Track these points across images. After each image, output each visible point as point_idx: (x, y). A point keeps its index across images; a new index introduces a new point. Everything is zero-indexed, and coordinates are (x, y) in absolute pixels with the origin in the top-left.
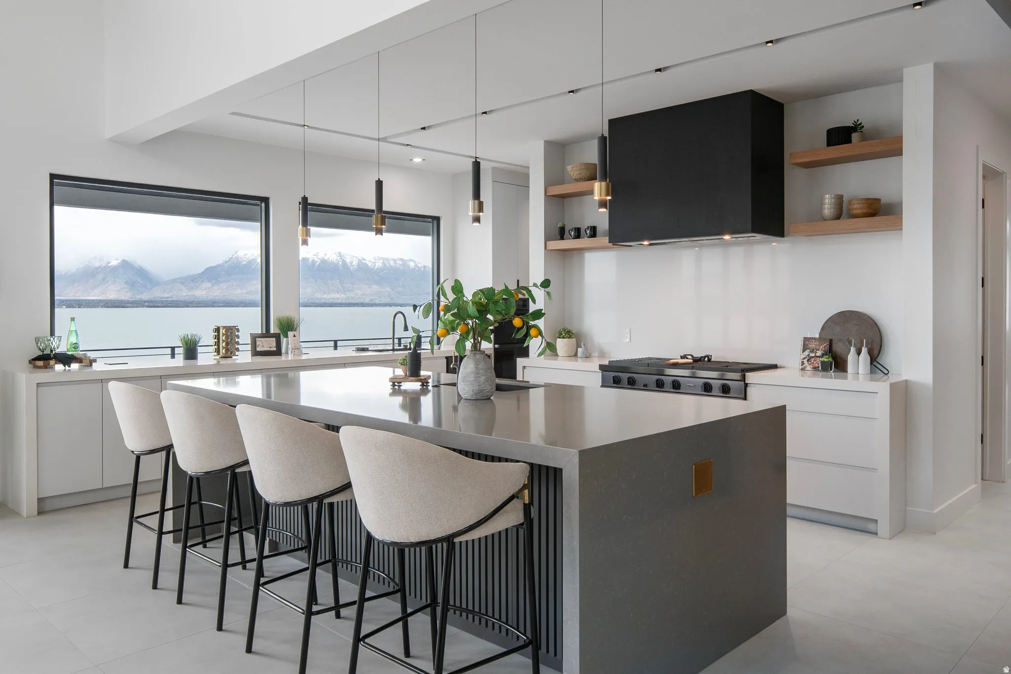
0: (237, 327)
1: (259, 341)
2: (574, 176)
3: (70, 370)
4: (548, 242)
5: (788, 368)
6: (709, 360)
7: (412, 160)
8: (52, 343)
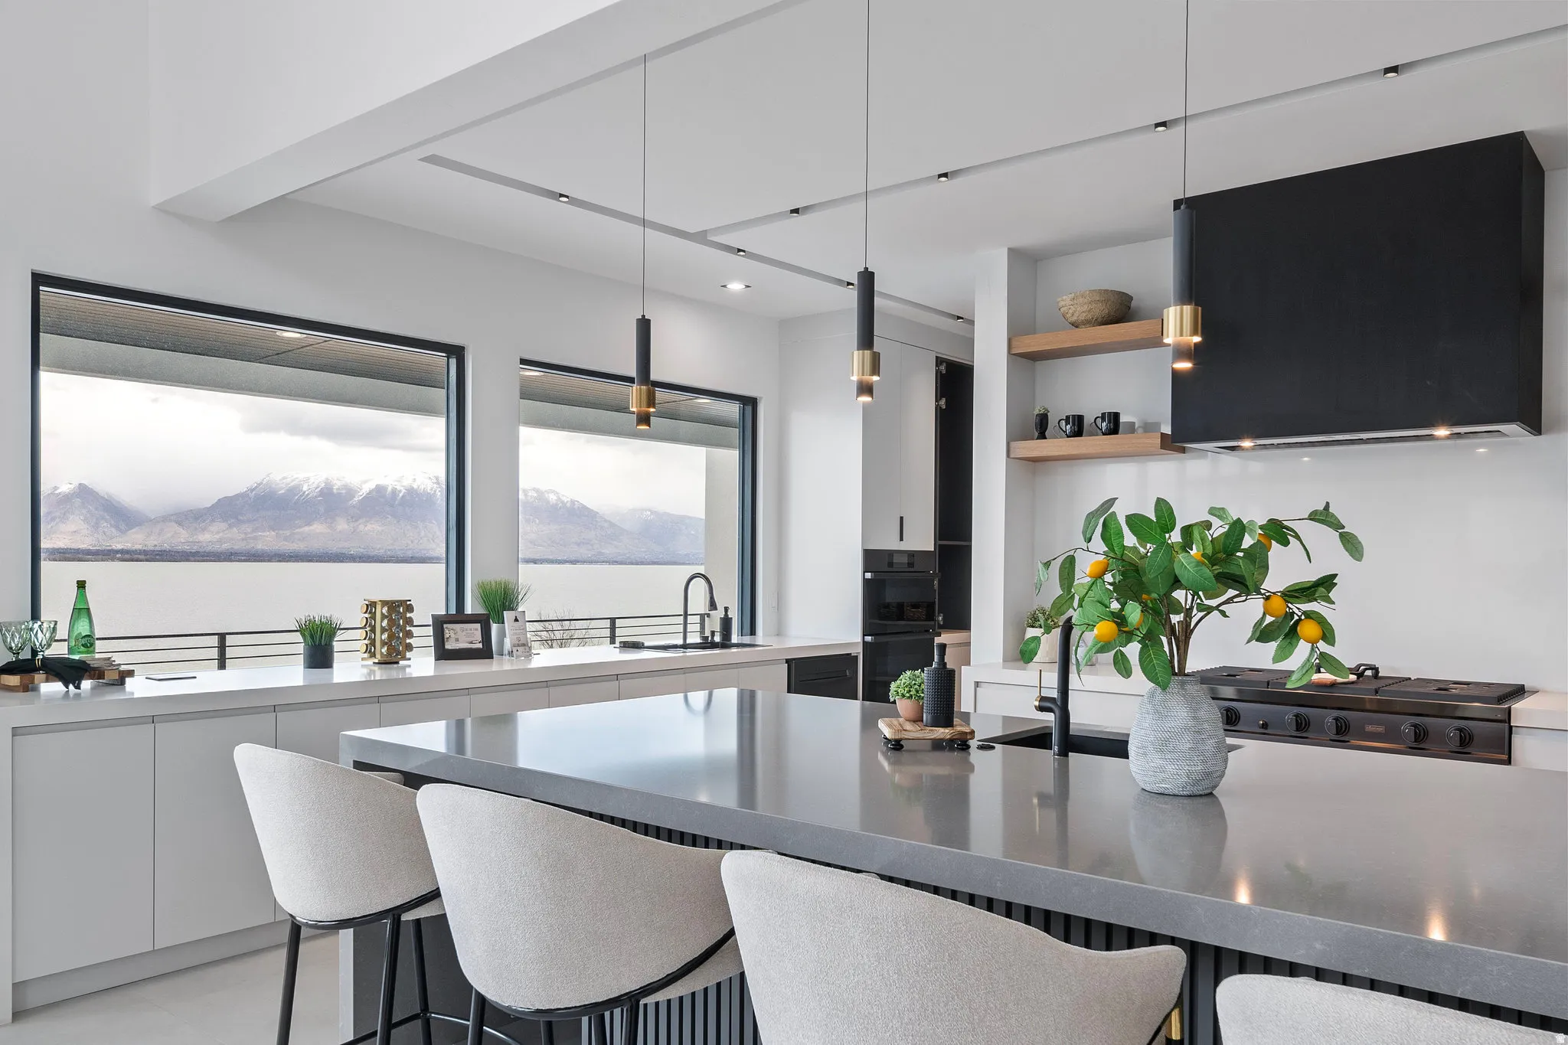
0: (408, 603)
1: (450, 630)
2: (1076, 314)
3: (80, 694)
4: (1013, 444)
5: (1545, 692)
6: (1376, 675)
7: (724, 286)
8: (36, 635)
